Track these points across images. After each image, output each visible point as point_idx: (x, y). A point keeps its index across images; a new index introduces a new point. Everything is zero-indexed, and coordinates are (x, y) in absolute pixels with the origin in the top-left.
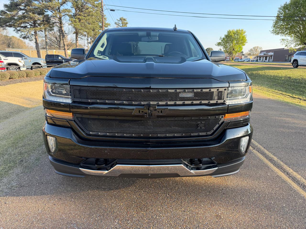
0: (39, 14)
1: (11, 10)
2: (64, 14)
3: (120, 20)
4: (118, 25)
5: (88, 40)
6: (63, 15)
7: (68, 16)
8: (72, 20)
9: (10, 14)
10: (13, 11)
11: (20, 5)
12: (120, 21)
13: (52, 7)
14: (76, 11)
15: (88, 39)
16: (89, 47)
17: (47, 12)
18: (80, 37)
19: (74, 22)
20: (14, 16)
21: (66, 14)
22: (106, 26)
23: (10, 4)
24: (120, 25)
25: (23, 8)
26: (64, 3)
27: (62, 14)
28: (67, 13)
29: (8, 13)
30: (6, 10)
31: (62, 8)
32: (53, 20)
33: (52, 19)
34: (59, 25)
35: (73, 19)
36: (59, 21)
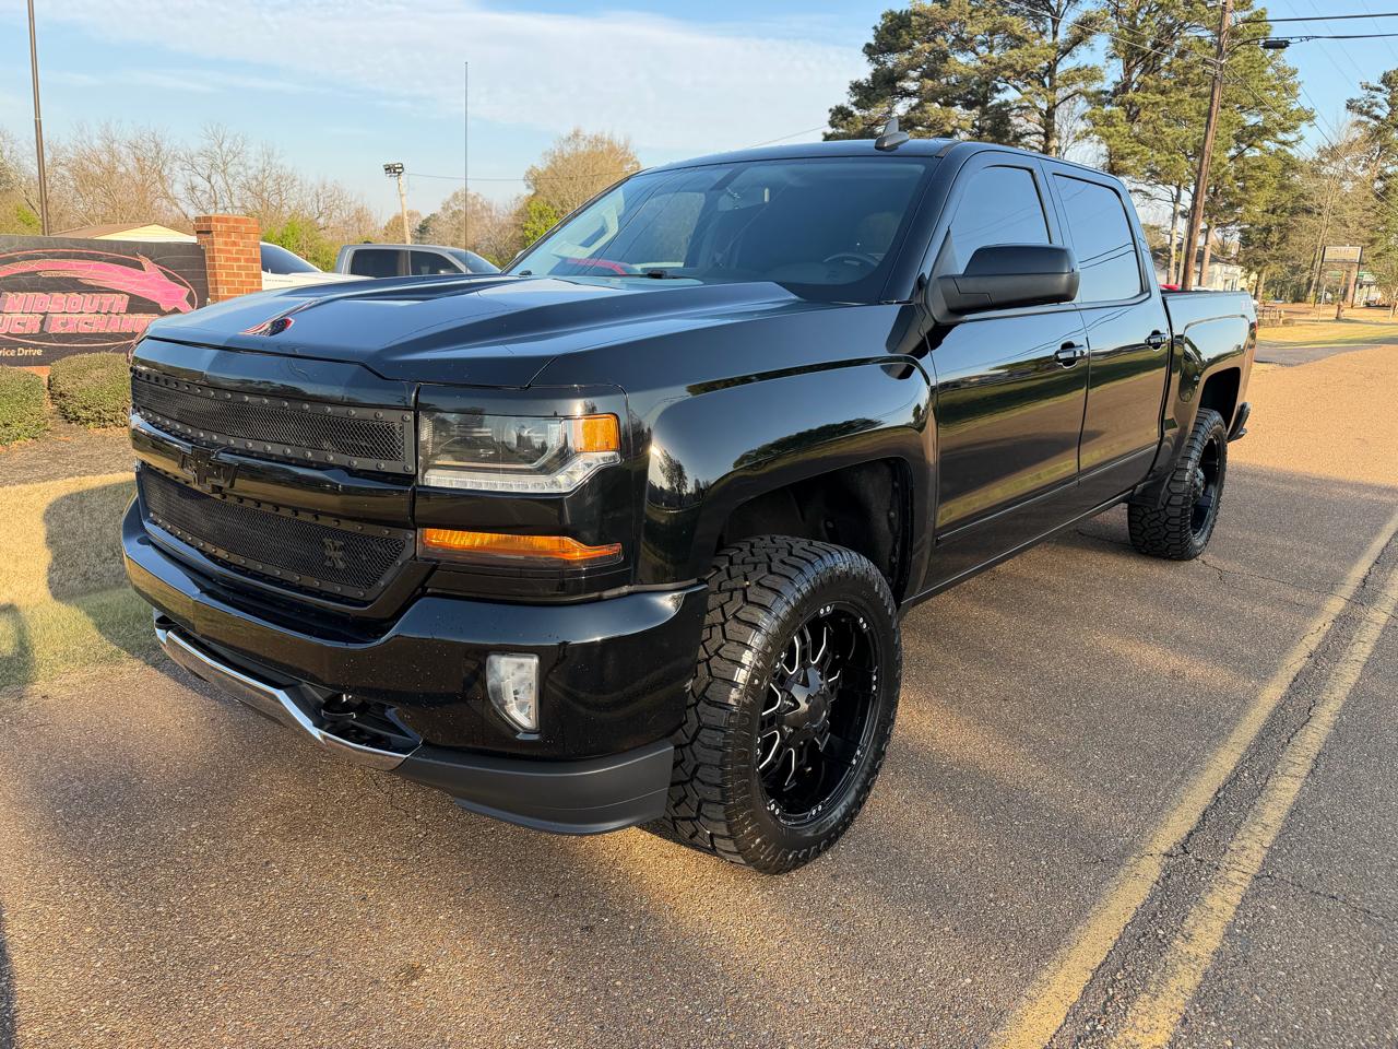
0: (969, 105)
1: (869, 100)
2: (1070, 92)
3: (1382, 86)
4: (1361, 112)
5: (1177, 200)
6: (1065, 95)
7: (1084, 98)
8: (1094, 115)
9: (864, 117)
10: (874, 106)
11: (903, 77)
12: (1379, 90)
13: (1019, 69)
14: (1128, 71)
15: (1179, 196)
16: (1174, 237)
17: (1004, 89)
18: (1141, 191)
19: (1102, 123)
20: (876, 123)
21: (1076, 92)
22: (1288, 124)
23: (870, 78)
24: (1377, 112)
25: (915, 88)
26: (1077, 43)
27: (1060, 94)
28: (1081, 85)
29: (857, 113)
30: (855, 104)
31: (1066, 65)
32: (1019, 123)
33: (1015, 121)
34: (1036, 145)
35: (1098, 112)
36: (1040, 125)
